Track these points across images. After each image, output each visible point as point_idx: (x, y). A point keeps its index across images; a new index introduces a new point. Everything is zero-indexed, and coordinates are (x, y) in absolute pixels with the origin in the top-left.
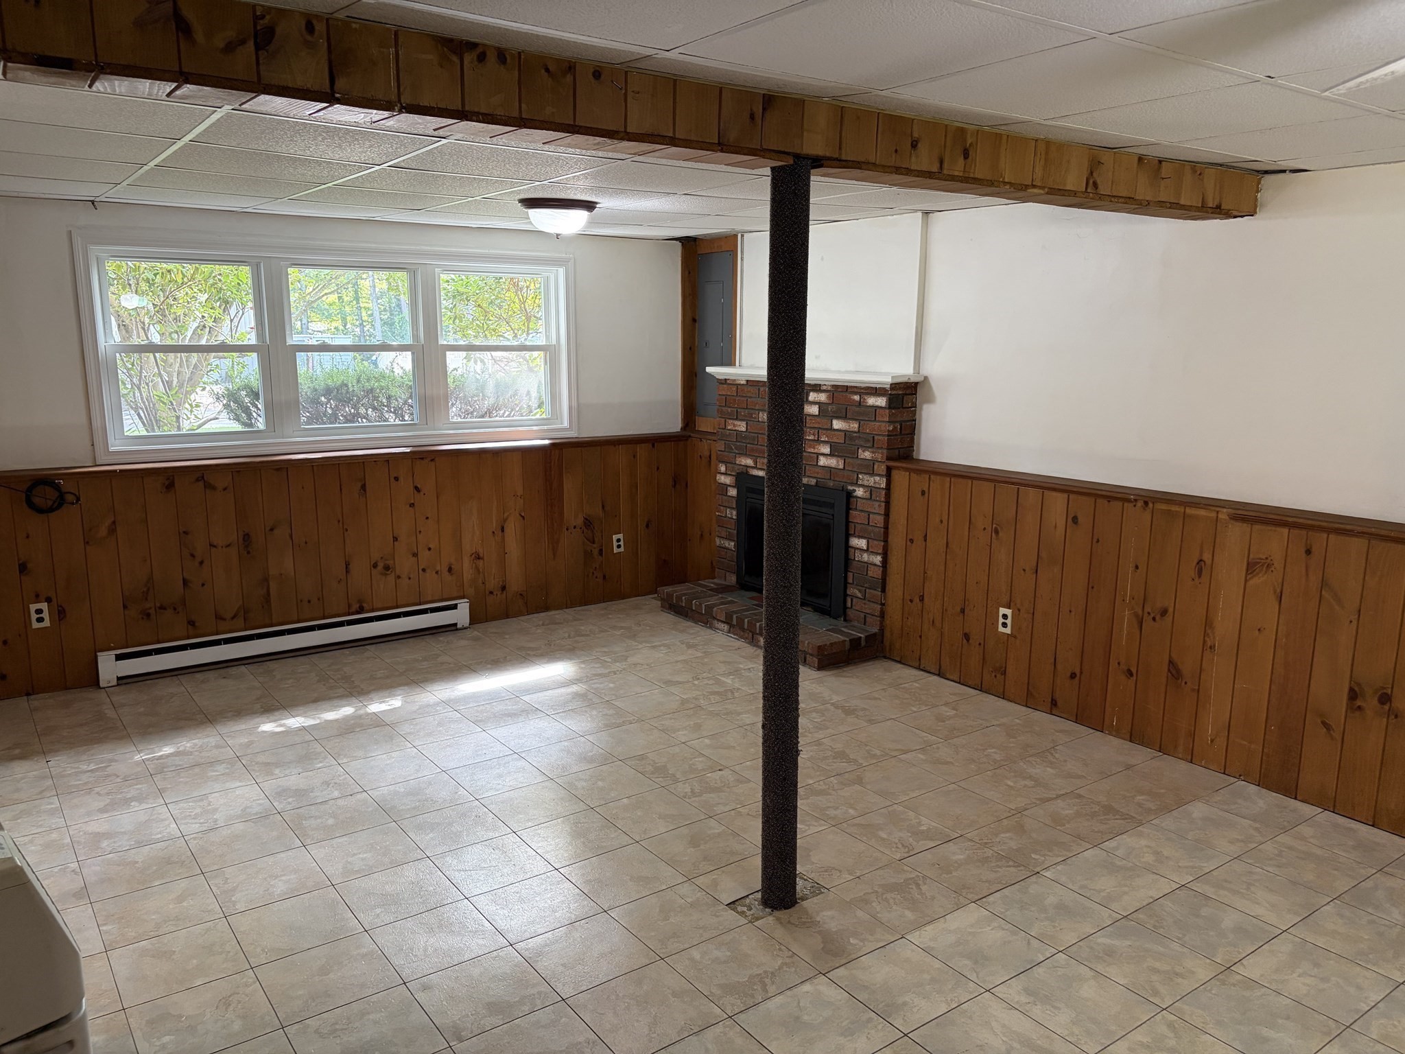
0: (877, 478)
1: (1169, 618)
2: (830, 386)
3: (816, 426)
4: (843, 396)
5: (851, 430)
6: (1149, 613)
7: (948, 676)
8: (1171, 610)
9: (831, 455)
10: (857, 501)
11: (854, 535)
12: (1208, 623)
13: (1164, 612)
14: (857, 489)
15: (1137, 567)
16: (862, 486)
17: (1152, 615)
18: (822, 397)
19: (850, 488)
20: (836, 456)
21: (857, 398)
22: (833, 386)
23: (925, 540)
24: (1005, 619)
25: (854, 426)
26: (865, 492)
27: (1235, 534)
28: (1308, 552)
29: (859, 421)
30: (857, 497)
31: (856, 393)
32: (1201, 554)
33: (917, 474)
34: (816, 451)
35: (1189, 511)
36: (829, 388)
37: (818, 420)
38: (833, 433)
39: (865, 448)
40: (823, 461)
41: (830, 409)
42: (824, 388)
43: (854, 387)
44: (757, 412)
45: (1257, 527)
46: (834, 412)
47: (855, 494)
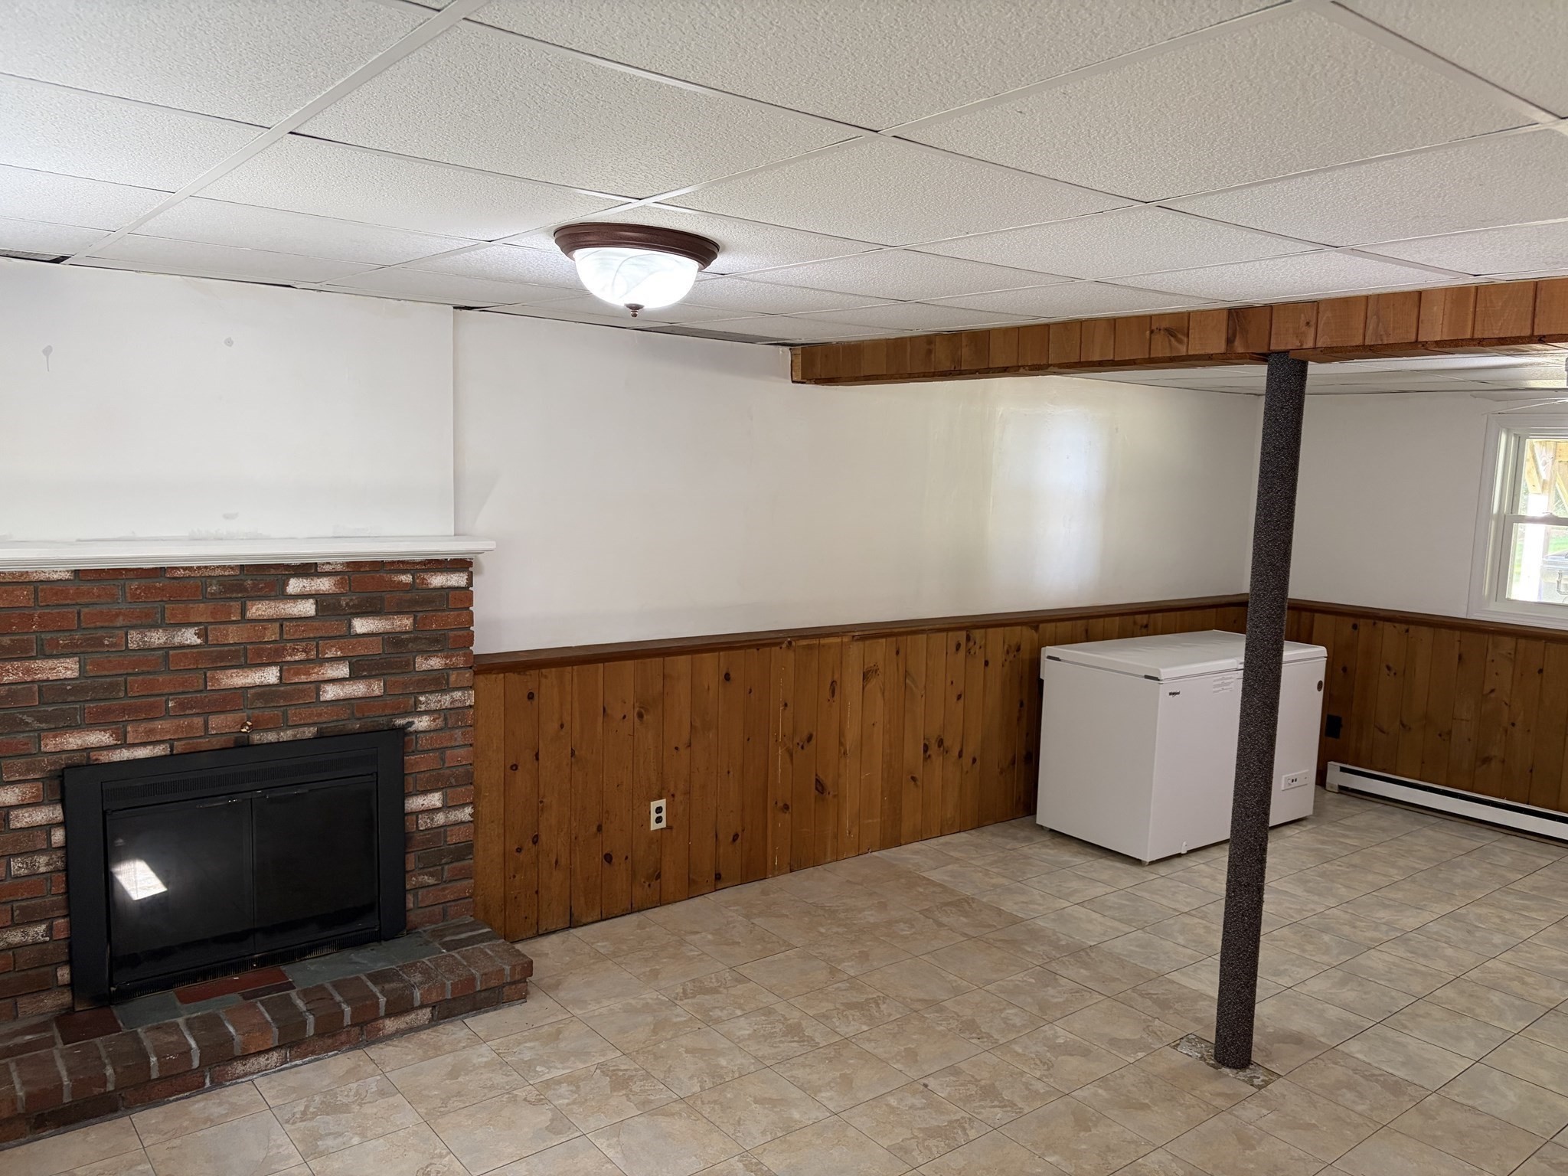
0: (457, 695)
1: (813, 741)
2: (342, 564)
3: (312, 635)
4: (373, 578)
5: (398, 629)
6: (798, 744)
7: (584, 921)
8: (814, 734)
9: (354, 677)
10: (416, 738)
11: (411, 795)
12: (841, 734)
13: (810, 738)
14: (416, 720)
15: (786, 705)
16: (426, 712)
17: (801, 744)
18: (324, 585)
19: (400, 722)
20: (365, 677)
21: (407, 578)
22: (348, 564)
23: (537, 759)
24: (657, 814)
25: (404, 623)
26: (434, 720)
27: (855, 650)
28: (898, 653)
29: (414, 613)
30: (416, 732)
31: (404, 572)
32: (833, 676)
33: (519, 673)
34: (314, 677)
35: (823, 641)
36: (339, 568)
37: (316, 624)
38: (354, 641)
39: (428, 654)
40: (331, 693)
41: (344, 603)
42: (327, 568)
43: (399, 562)
44: (121, 633)
45: (868, 642)
46: (354, 606)
47: (411, 729)
